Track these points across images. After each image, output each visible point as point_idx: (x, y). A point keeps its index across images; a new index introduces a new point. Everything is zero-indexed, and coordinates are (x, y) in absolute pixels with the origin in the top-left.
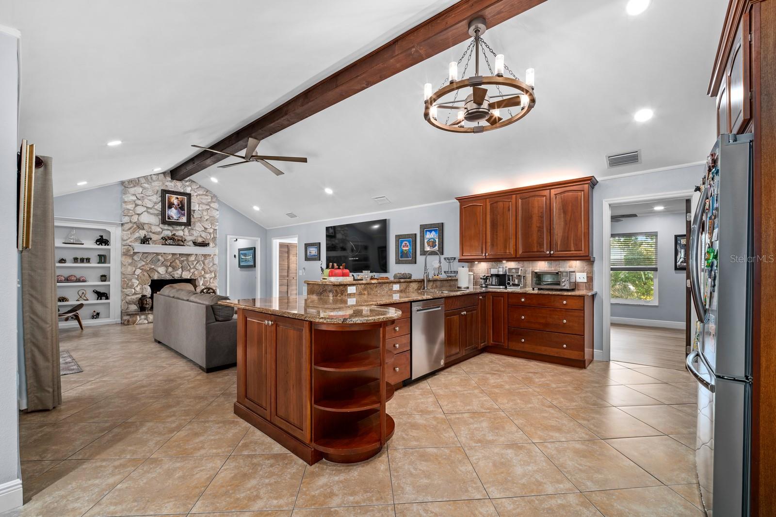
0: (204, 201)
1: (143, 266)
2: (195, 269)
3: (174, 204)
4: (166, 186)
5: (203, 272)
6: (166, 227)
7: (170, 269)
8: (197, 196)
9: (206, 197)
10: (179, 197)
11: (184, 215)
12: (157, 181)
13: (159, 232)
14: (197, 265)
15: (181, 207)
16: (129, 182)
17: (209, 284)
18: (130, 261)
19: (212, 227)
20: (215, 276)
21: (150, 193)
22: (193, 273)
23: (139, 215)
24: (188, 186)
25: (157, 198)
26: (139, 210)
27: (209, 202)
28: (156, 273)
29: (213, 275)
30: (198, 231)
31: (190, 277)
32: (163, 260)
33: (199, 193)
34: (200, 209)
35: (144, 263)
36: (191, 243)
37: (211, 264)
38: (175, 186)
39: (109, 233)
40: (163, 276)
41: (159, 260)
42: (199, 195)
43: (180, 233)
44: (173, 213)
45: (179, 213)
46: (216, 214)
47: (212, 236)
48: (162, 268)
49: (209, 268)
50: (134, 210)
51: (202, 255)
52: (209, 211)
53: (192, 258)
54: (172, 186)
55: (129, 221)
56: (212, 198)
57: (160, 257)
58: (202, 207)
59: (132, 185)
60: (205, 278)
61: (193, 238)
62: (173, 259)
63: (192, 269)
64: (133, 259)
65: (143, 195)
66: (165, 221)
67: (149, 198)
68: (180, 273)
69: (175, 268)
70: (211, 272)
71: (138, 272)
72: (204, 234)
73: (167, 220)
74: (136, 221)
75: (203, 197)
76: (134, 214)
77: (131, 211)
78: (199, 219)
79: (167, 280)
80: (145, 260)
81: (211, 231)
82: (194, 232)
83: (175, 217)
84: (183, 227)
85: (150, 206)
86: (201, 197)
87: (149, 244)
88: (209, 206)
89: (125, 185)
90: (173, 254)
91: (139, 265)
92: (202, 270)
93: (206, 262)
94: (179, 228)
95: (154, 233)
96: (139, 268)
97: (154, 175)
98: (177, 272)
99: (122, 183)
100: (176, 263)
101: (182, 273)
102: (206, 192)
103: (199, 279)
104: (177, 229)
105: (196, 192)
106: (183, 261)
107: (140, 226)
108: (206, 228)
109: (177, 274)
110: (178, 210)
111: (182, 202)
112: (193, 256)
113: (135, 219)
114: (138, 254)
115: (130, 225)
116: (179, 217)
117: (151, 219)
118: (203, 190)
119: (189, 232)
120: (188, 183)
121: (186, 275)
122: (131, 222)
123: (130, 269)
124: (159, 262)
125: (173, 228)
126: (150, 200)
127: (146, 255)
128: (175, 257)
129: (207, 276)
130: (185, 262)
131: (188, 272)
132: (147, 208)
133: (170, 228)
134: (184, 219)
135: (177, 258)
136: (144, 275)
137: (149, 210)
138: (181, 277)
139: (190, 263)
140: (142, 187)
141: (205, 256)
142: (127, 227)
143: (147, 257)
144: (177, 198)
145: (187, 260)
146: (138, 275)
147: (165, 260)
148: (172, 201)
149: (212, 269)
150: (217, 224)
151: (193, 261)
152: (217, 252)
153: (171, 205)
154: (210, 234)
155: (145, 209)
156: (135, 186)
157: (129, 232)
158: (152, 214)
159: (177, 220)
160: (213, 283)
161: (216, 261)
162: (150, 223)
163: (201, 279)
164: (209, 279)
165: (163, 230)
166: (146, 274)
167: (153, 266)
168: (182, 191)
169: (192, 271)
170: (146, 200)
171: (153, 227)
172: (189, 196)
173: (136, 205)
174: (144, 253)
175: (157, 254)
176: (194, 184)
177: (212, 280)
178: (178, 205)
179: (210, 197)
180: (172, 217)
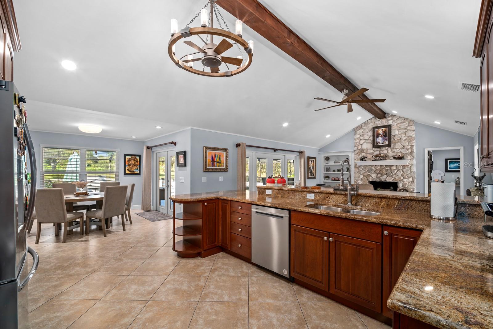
0: (402, 127)
1: (364, 173)
2: (396, 176)
3: (380, 134)
4: (376, 124)
5: (402, 178)
6: (376, 149)
7: (379, 175)
8: (397, 125)
9: (404, 124)
10: (383, 129)
11: (386, 140)
12: (371, 123)
13: (372, 153)
14: (397, 173)
15: (385, 135)
16: (356, 128)
17: (407, 187)
18: (358, 170)
19: (409, 144)
20: (413, 181)
21: (367, 131)
22: (395, 178)
23: (361, 144)
24: (390, 120)
25: (370, 133)
26: (362, 142)
27: (407, 127)
28: (371, 177)
29: (411, 180)
30: (398, 149)
31: (393, 180)
32: (375, 169)
33: (398, 122)
34: (399, 133)
35: (364, 172)
36: (392, 158)
37: (409, 172)
38: (381, 123)
39: (349, 156)
40: (375, 179)
41: (372, 170)
42: (399, 123)
43: (386, 152)
44: (380, 140)
45: (383, 139)
46: (413, 134)
47: (410, 151)
48: (374, 174)
49: (407, 175)
50: (359, 143)
51: (402, 165)
52: (406, 133)
53: (394, 168)
54: (379, 123)
55: (357, 149)
56: (409, 123)
57: (373, 168)
58: (400, 132)
59: (358, 129)
60: (403, 182)
61: (394, 154)
62: (381, 169)
63: (394, 175)
64: (359, 169)
65: (363, 133)
66: (375, 145)
67: (367, 134)
68: (385, 178)
69: (382, 175)
70: (409, 178)
71: (361, 176)
72: (403, 151)
73: (376, 145)
74: (360, 148)
75: (402, 124)
76: (359, 144)
77: (357, 144)
78: (399, 140)
79: (377, 182)
80: (365, 170)
81: (409, 147)
82: (395, 150)
83: (381, 142)
84: (387, 148)
85: (367, 139)
86: (400, 124)
87: (365, 160)
88: (407, 129)
89: (355, 130)
90: (381, 166)
91: (362, 173)
92: (401, 176)
93: (404, 170)
94: (384, 149)
95: (369, 154)
96: (362, 174)
97: (369, 120)
98: (383, 177)
99: (354, 129)
100: (383, 171)
101: (387, 178)
102: (404, 120)
103: (399, 182)
104: (383, 149)
105: (396, 122)
106: (388, 170)
107: (362, 151)
108: (404, 146)
109: (383, 178)
110: (383, 138)
111: (385, 132)
112: (394, 166)
113: (360, 147)
114: (361, 167)
115: (358, 151)
116: (384, 142)
117: (368, 146)
118: (401, 119)
119: (391, 150)
120: (390, 118)
121: (390, 179)
122: (358, 149)
123: (357, 175)
124: (372, 171)
125: (381, 149)
126: (367, 135)
127: (365, 167)
128: (382, 167)
129: (405, 180)
130: (389, 171)
131: (391, 177)
132: (366, 140)
133: (379, 150)
134: (387, 143)
135: (384, 168)
136: (364, 178)
137: (367, 141)
138: (386, 180)
139: (392, 171)
140: (363, 129)
141: (404, 166)
142: (356, 152)
143: (366, 168)
144: (382, 130)
145: (390, 169)
146: (361, 178)
147: (376, 169)
148: (379, 132)
149: (409, 175)
150: (415, 141)
151: (395, 169)
152: (414, 162)
153: (378, 135)
154: (408, 149)
155: (364, 141)
156: (359, 129)
157: (357, 155)
158: (368, 143)
159: (382, 144)
160: (411, 186)
161: (414, 169)
162: (367, 148)
163: (400, 183)
164: (407, 183)
165: (374, 151)
166: (365, 178)
167: (369, 174)
168: (386, 124)
169: (394, 176)
170: (365, 136)
171: (369, 151)
172: (390, 126)
173: (361, 140)
174: (364, 166)
175: (372, 166)
176: (395, 117)
177: (410, 184)
178: (383, 134)
179: (408, 123)
180: (379, 143)
